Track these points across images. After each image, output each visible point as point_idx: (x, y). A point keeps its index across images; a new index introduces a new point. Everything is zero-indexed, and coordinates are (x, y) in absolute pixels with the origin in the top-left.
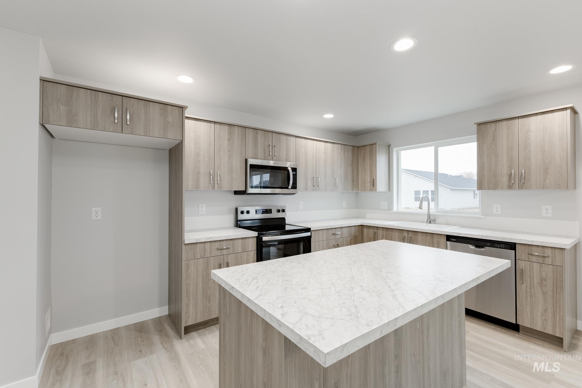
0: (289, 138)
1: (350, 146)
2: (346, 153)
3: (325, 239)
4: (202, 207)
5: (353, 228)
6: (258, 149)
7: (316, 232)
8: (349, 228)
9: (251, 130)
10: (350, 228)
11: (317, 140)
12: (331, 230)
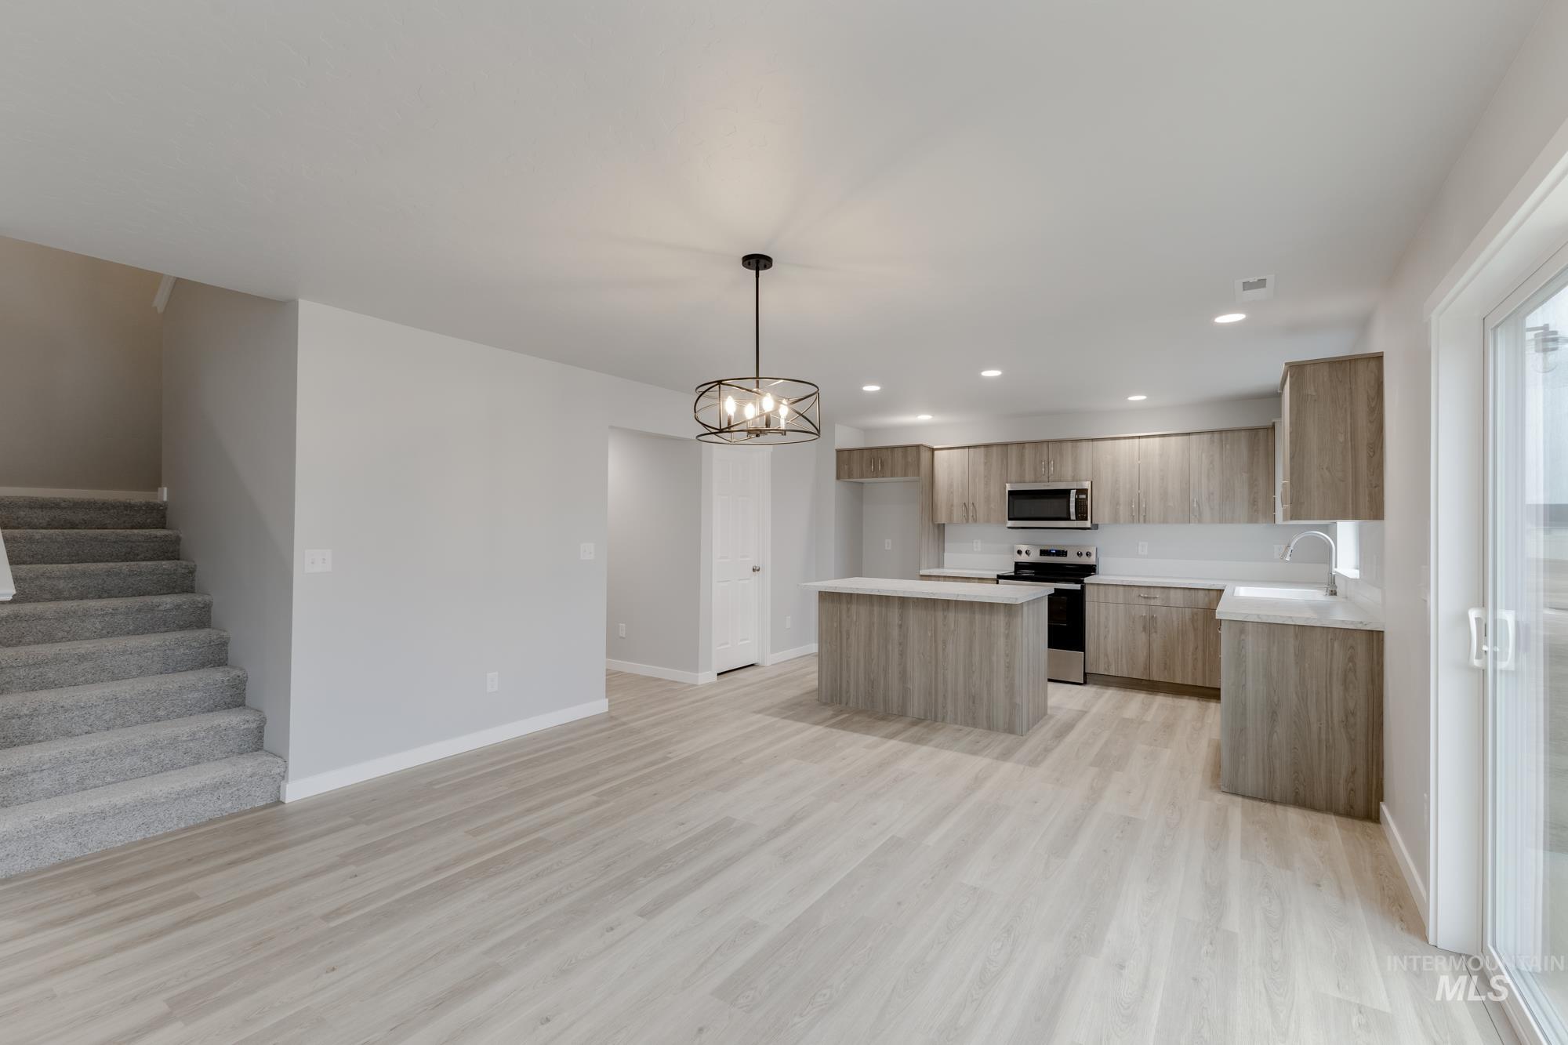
0: (1095, 443)
1: (1243, 433)
2: (1228, 447)
3: (1121, 600)
4: (977, 542)
5: (1201, 593)
6: (1024, 470)
7: (1101, 587)
8: (1187, 591)
9: (1014, 447)
10: (1193, 591)
11: (1139, 437)
12: (1136, 589)
